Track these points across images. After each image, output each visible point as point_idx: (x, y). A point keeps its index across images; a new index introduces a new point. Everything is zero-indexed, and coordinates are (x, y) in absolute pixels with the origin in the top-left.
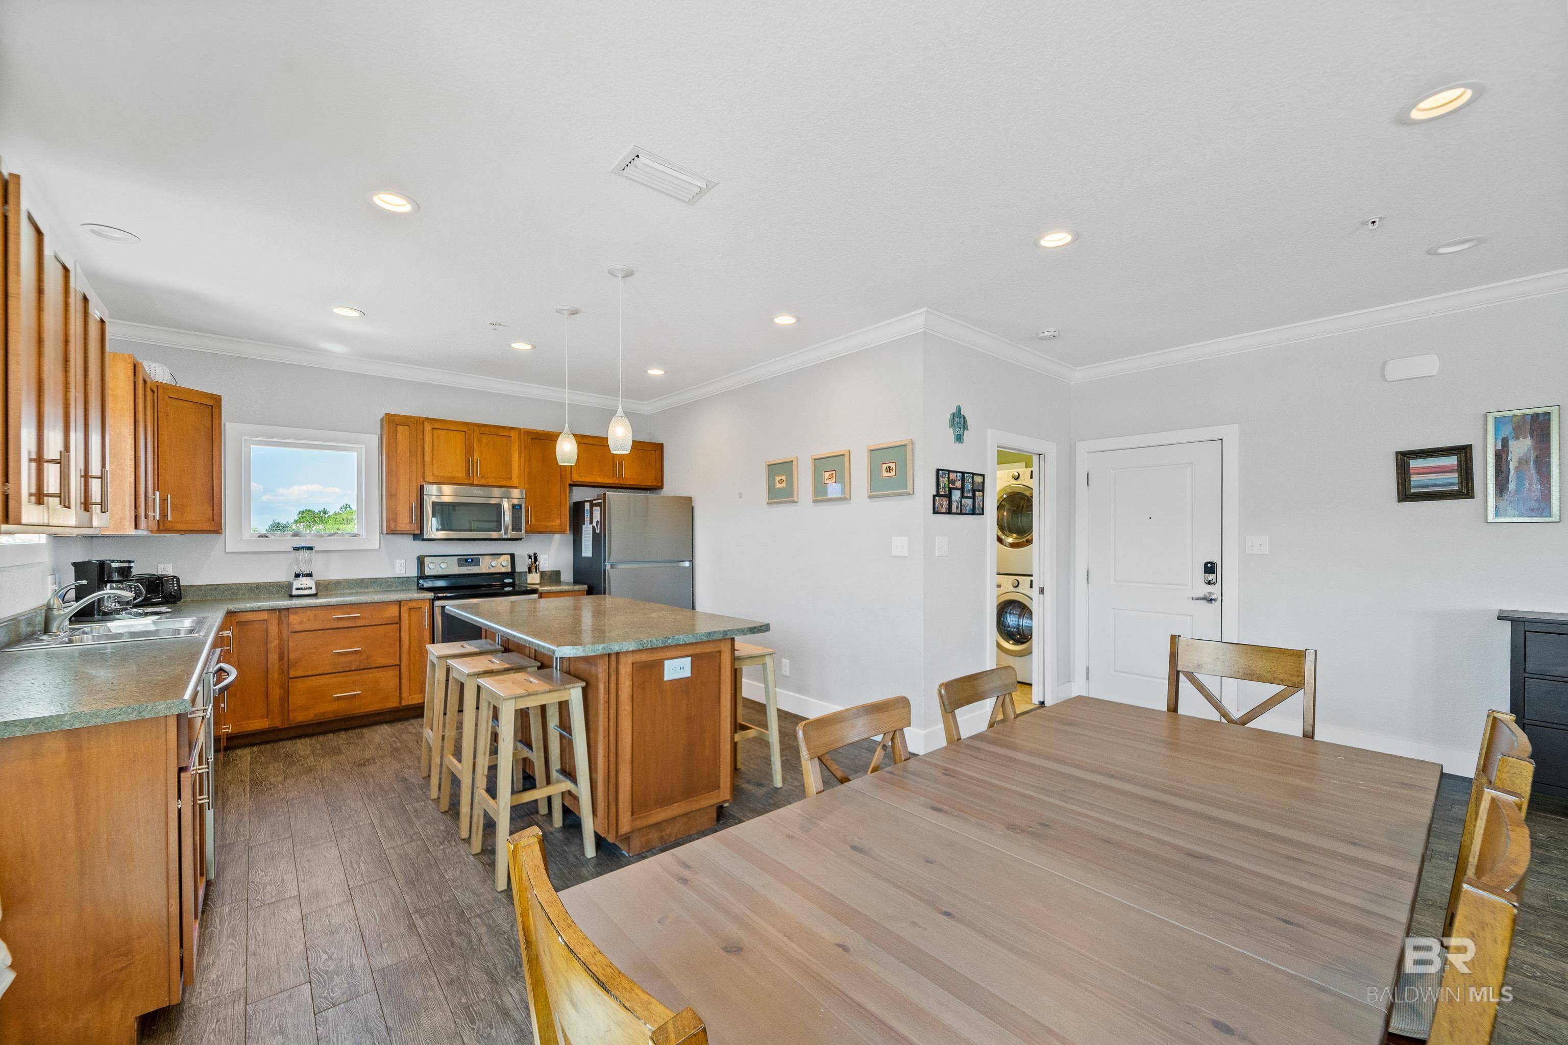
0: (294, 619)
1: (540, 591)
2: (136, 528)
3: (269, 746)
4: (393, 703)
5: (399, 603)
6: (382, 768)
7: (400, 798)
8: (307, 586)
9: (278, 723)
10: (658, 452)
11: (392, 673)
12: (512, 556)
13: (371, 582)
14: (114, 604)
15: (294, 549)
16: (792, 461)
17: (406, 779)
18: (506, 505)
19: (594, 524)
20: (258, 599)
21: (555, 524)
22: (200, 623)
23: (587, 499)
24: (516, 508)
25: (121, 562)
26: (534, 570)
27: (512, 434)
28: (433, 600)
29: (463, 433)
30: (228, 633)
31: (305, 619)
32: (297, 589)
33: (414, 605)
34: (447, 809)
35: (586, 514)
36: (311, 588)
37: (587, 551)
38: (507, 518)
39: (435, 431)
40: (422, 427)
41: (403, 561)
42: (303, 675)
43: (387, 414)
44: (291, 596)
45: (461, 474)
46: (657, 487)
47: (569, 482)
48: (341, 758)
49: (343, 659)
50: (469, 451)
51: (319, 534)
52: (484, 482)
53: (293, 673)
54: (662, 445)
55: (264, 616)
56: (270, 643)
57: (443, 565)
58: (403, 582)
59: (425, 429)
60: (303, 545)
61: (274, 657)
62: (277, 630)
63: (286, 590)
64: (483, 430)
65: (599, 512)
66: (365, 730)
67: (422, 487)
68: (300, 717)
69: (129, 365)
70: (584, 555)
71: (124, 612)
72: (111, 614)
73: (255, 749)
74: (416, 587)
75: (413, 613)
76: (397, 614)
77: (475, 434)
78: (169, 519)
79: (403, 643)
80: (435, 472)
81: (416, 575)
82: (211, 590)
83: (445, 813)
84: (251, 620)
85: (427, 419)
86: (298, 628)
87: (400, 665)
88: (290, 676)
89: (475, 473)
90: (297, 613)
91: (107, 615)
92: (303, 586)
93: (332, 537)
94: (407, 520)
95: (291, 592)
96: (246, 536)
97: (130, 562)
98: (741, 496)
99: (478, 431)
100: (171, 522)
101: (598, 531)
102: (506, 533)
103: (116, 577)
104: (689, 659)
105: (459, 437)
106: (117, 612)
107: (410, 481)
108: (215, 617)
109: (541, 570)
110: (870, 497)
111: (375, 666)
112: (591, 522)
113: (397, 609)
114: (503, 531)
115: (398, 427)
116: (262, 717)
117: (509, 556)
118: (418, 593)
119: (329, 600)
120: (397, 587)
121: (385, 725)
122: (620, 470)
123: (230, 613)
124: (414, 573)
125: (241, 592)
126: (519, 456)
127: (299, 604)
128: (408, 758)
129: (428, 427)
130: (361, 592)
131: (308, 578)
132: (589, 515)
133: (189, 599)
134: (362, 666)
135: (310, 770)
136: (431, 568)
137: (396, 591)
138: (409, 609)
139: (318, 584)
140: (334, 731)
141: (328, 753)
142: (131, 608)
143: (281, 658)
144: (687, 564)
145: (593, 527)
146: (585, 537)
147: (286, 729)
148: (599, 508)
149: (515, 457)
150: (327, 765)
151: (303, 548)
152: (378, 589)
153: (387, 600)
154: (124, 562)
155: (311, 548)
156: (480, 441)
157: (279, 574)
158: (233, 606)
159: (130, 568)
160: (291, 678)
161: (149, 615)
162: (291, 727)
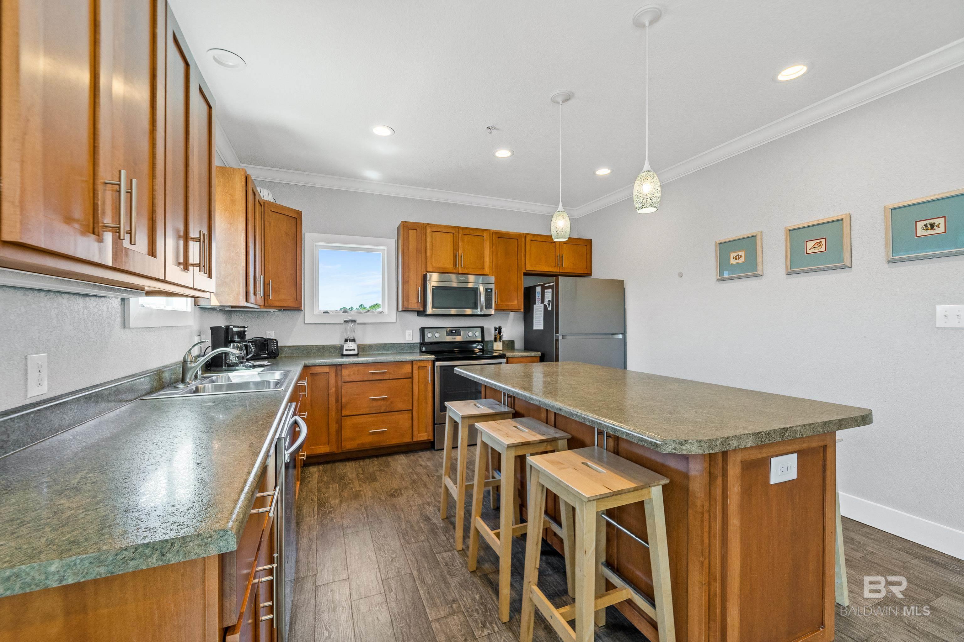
0: (345, 372)
1: (507, 356)
2: (247, 301)
3: (329, 466)
4: (407, 439)
5: (412, 362)
6: (408, 501)
7: (429, 542)
8: (352, 348)
9: (334, 450)
10: (588, 247)
11: (407, 416)
12: (482, 329)
13: (391, 346)
14: (235, 359)
15: (344, 322)
16: (755, 236)
17: (430, 519)
18: (482, 289)
19: (546, 303)
20: (322, 357)
21: (514, 304)
22: (286, 375)
23: (539, 284)
24: (488, 292)
25: (239, 327)
26: (499, 340)
27: (485, 234)
28: (434, 362)
29: (452, 234)
30: (305, 383)
31: (352, 373)
32: (346, 350)
33: (422, 364)
34: (475, 569)
35: (537, 296)
36: (354, 350)
37: (538, 324)
38: (482, 299)
39: (434, 233)
40: (425, 230)
41: (411, 331)
42: (351, 414)
43: (402, 222)
44: (343, 355)
45: (449, 265)
46: (589, 275)
47: (524, 271)
48: (377, 484)
49: (375, 404)
50: (455, 249)
51: (359, 311)
52: (466, 271)
53: (345, 413)
54: (591, 241)
55: (326, 369)
56: (330, 390)
57: (437, 335)
58: (411, 347)
59: (427, 232)
60: (350, 318)
61: (332, 400)
62: (334, 380)
63: (339, 351)
64: (465, 231)
65: (551, 293)
66: (390, 459)
67: (425, 276)
68: (349, 445)
69: (243, 177)
70: (535, 327)
71: (241, 365)
72: (233, 366)
73: (321, 467)
74: (419, 351)
75: (421, 371)
76: (411, 371)
77: (460, 235)
78: (271, 298)
79: (414, 394)
80: (433, 264)
81: (419, 341)
82: (296, 349)
83: (473, 572)
84: (320, 372)
85: (428, 224)
86: (347, 379)
87: (412, 410)
88: (343, 415)
89: (460, 265)
90: (347, 368)
91: (231, 367)
92: (351, 348)
93: (367, 314)
94: (415, 301)
95: (343, 352)
96: (316, 312)
97: (244, 327)
98: (681, 275)
99: (461, 232)
100: (272, 300)
101: (550, 308)
102: (481, 310)
103: (236, 339)
104: (795, 456)
105: (449, 237)
106: (237, 364)
107: (417, 271)
108: (296, 370)
109: (503, 340)
110: (890, 262)
111: (397, 409)
112: (543, 301)
113: (411, 367)
114: (479, 309)
115: (410, 231)
116: (325, 444)
117: (480, 329)
118: (420, 355)
119: (367, 359)
120: (407, 350)
121: (402, 455)
122: (561, 261)
123: (306, 367)
124: (417, 340)
125: (313, 351)
126: (490, 252)
127: (348, 362)
128: (425, 493)
129: (429, 230)
130: (384, 354)
131: (353, 342)
132: (540, 296)
133: (283, 356)
134: (387, 410)
135: (357, 496)
136: (430, 337)
137: (406, 353)
138: (419, 367)
139: (359, 347)
140: (370, 457)
141: (367, 478)
142: (246, 362)
143: (337, 401)
144: (620, 336)
145: (545, 306)
146: (536, 314)
147: (340, 453)
148: (551, 290)
149: (487, 252)
150: (367, 491)
151: (349, 321)
152: (395, 351)
153: (404, 360)
154: (241, 327)
155: (354, 321)
156: (463, 240)
157: (335, 340)
158: (309, 362)
159: (245, 332)
160: (343, 416)
161: (256, 368)
162: (343, 453)
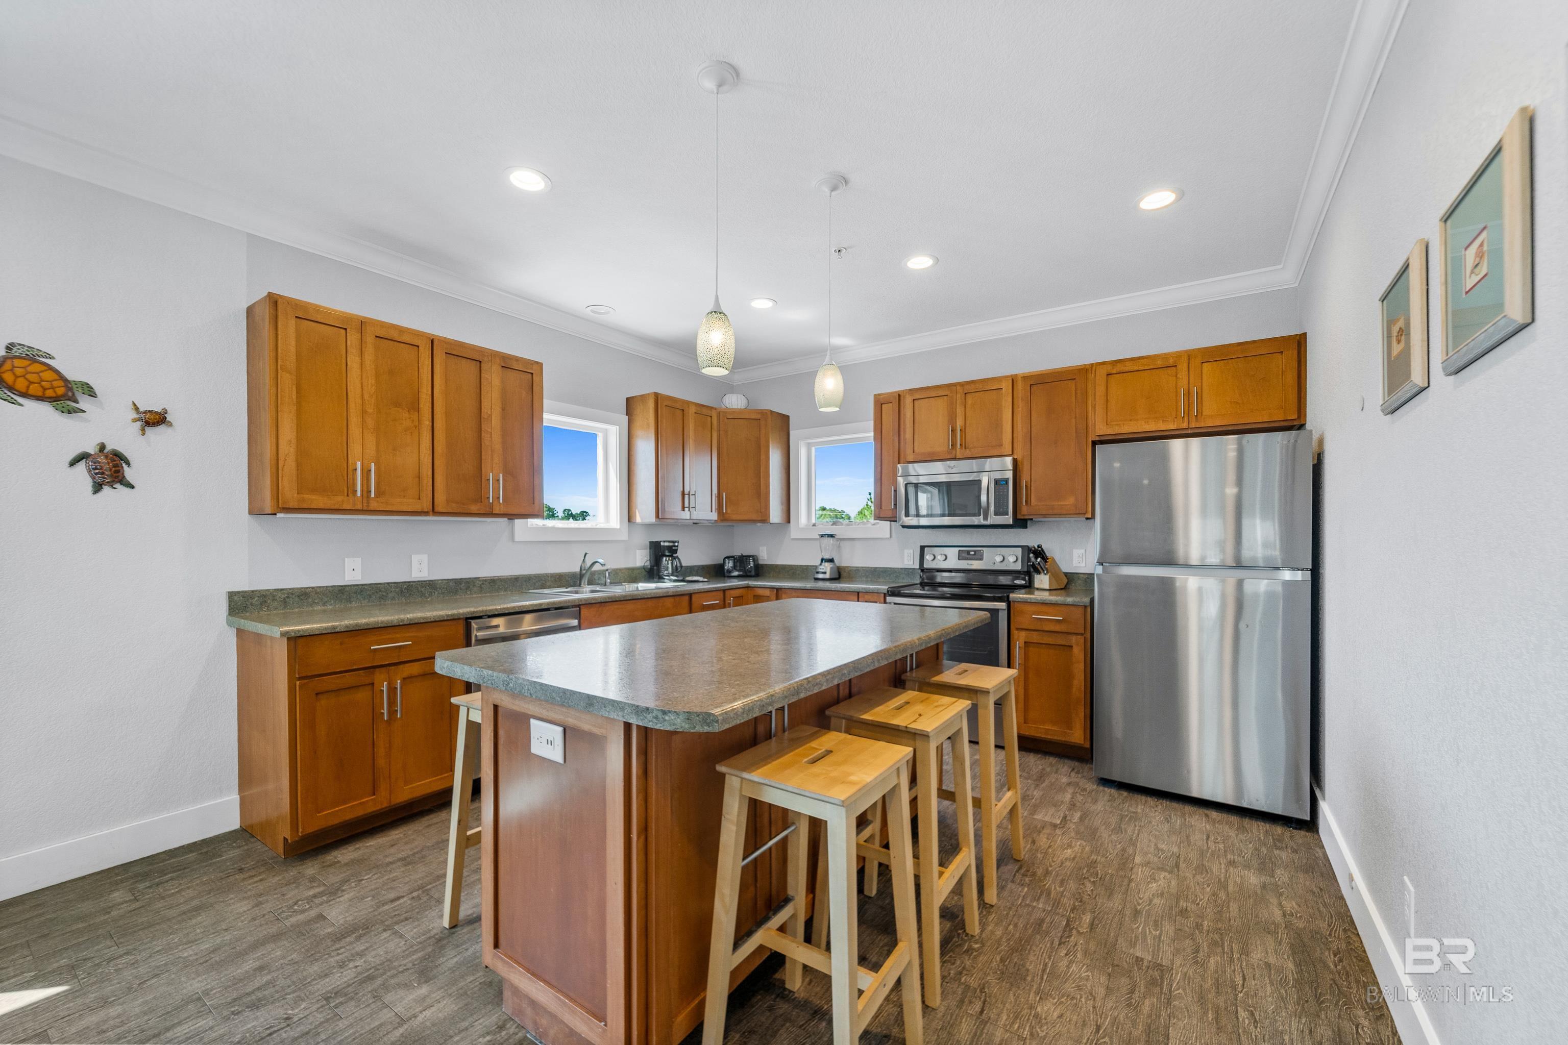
8: (827, 571)
10: (1295, 350)
13: (882, 572)
16: (1409, 262)
18: (986, 481)
21: (1068, 502)
24: (999, 485)
25: (670, 541)
27: (1003, 384)
29: (945, 397)
32: (818, 573)
36: (829, 573)
38: (985, 498)
39: (916, 402)
41: (910, 552)
45: (948, 447)
46: (1296, 423)
47: (1091, 438)
50: (953, 418)
52: (968, 453)
54: (1301, 338)
58: (904, 573)
59: (905, 402)
64: (967, 388)
67: (897, 469)
74: (920, 581)
77: (959, 396)
78: (725, 511)
81: (915, 567)
82: (782, 569)
85: (909, 390)
92: (824, 571)
94: (890, 506)
96: (802, 526)
97: (677, 542)
98: (1363, 406)
99: (961, 391)
100: (727, 513)
102: (986, 517)
103: (667, 553)
105: (941, 403)
107: (892, 462)
117: (1020, 549)
120: (903, 578)
124: (914, 564)
125: (797, 572)
126: (1013, 412)
129: (908, 400)
136: (933, 560)
149: (1008, 415)
151: (825, 535)
152: (888, 579)
156: (963, 401)
